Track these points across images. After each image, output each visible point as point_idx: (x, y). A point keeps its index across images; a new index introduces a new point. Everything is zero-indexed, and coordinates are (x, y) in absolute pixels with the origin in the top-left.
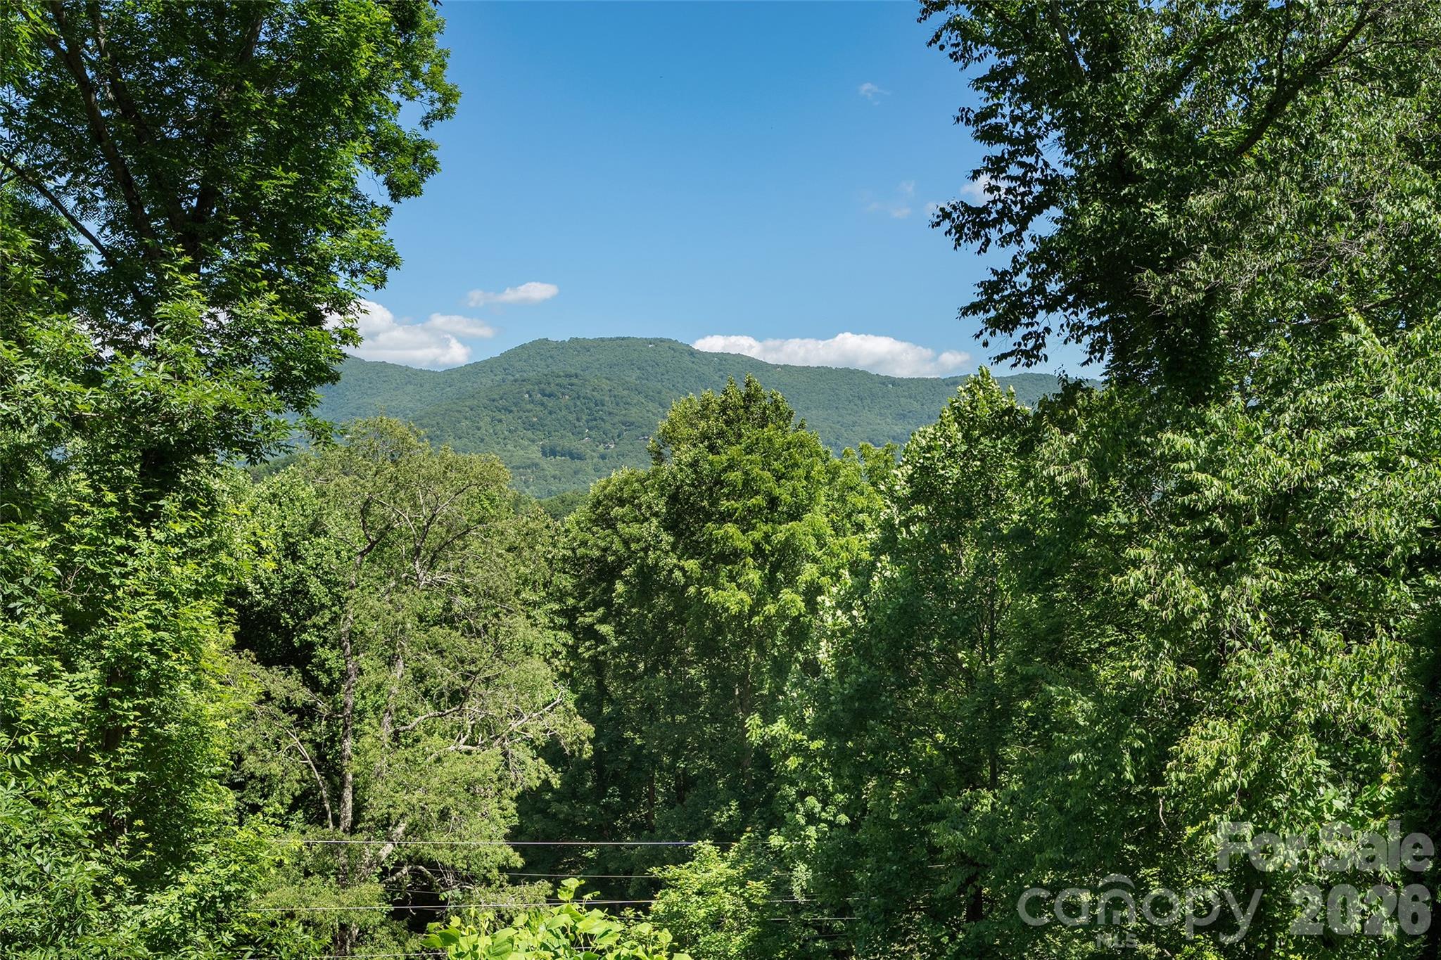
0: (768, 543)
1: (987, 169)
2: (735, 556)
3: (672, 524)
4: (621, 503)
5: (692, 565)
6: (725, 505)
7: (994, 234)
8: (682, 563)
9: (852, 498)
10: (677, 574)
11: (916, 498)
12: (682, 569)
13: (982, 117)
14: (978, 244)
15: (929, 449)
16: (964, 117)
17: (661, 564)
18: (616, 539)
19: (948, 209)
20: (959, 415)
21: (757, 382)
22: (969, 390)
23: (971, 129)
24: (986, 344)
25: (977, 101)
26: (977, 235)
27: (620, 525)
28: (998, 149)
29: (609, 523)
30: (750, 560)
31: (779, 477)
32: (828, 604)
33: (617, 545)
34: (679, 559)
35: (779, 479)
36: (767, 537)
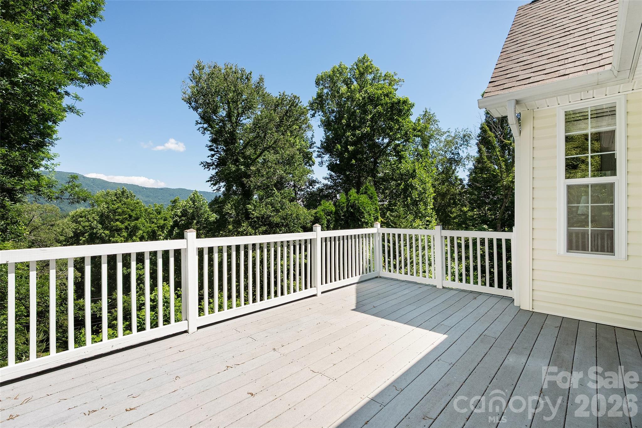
0: (129, 226)
1: (211, 156)
2: (120, 229)
3: (101, 222)
4: (81, 217)
5: (107, 232)
6: (117, 217)
7: (211, 168)
8: (104, 232)
9: (151, 215)
10: (103, 234)
11: (182, 216)
12: (104, 233)
13: (210, 146)
14: (208, 169)
15: (186, 206)
16: (207, 146)
17: (98, 232)
18: (80, 227)
19: (203, 162)
20: (191, 199)
21: (125, 188)
22: (193, 194)
23: (208, 148)
24: (212, 188)
25: (210, 144)
26: (208, 168)
27: (82, 223)
28: (213, 153)
29: (79, 223)
30: (124, 230)
31: (132, 210)
32: (162, 238)
33: (80, 228)
34: (104, 231)
35: (132, 211)
36: (129, 225)
